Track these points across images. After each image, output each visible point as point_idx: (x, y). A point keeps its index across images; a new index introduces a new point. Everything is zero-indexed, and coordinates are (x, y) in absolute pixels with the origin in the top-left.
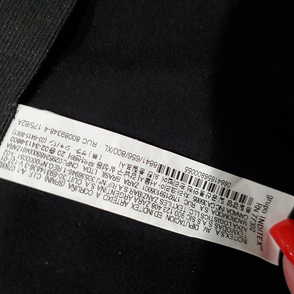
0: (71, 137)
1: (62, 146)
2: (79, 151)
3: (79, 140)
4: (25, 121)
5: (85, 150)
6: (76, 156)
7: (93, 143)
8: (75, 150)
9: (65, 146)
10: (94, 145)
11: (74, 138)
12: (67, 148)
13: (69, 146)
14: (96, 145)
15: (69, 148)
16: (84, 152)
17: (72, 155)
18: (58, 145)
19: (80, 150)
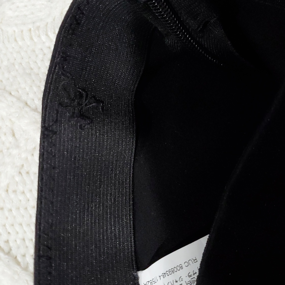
0: (175, 269)
1: (176, 282)
2: (190, 275)
3: (182, 267)
4: (149, 281)
5: (193, 270)
6: (191, 280)
7: (193, 261)
8: (186, 277)
9: (178, 280)
10: (195, 261)
11: (178, 268)
12: (181, 280)
13: (180, 277)
14: (196, 259)
15: (182, 279)
16: (193, 272)
17: (188, 282)
18: (173, 283)
19: (189, 273)
